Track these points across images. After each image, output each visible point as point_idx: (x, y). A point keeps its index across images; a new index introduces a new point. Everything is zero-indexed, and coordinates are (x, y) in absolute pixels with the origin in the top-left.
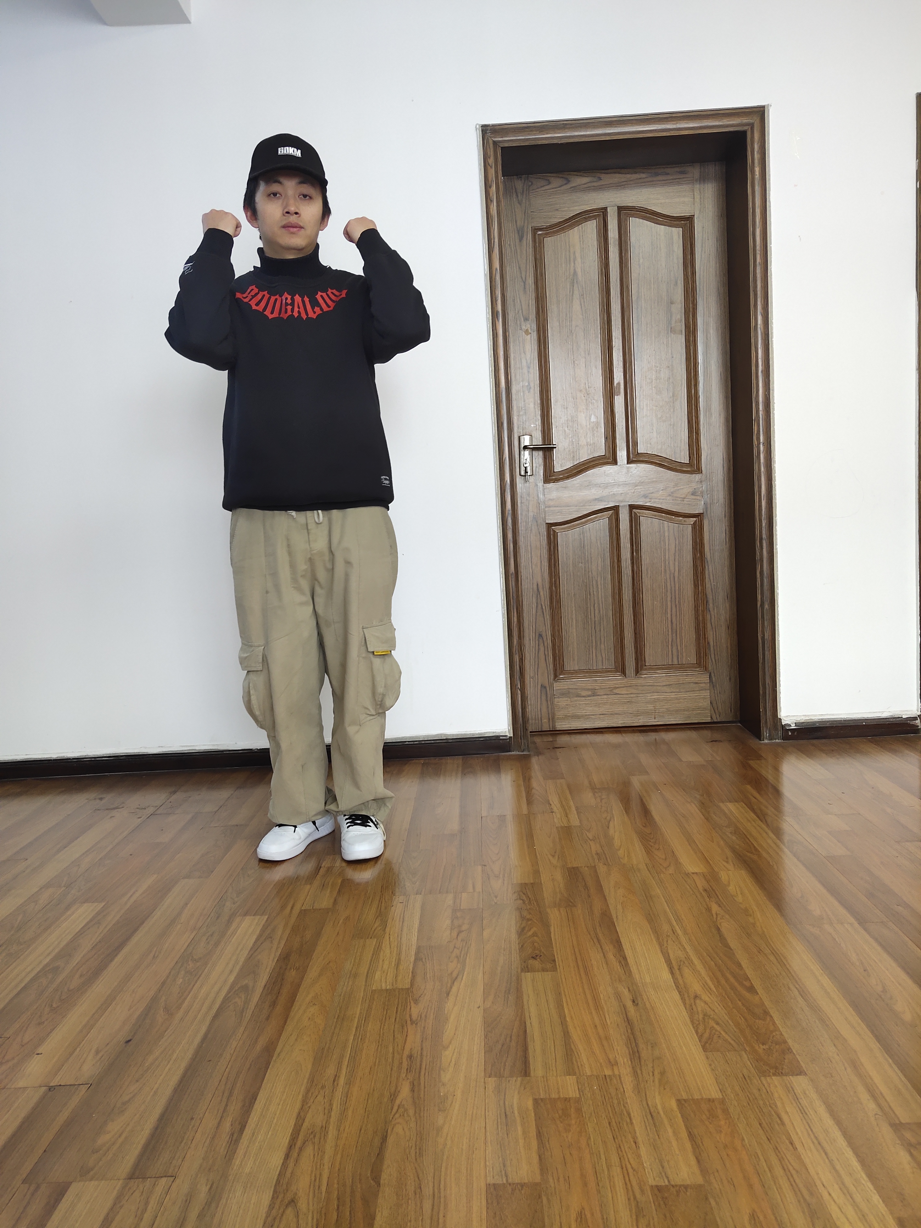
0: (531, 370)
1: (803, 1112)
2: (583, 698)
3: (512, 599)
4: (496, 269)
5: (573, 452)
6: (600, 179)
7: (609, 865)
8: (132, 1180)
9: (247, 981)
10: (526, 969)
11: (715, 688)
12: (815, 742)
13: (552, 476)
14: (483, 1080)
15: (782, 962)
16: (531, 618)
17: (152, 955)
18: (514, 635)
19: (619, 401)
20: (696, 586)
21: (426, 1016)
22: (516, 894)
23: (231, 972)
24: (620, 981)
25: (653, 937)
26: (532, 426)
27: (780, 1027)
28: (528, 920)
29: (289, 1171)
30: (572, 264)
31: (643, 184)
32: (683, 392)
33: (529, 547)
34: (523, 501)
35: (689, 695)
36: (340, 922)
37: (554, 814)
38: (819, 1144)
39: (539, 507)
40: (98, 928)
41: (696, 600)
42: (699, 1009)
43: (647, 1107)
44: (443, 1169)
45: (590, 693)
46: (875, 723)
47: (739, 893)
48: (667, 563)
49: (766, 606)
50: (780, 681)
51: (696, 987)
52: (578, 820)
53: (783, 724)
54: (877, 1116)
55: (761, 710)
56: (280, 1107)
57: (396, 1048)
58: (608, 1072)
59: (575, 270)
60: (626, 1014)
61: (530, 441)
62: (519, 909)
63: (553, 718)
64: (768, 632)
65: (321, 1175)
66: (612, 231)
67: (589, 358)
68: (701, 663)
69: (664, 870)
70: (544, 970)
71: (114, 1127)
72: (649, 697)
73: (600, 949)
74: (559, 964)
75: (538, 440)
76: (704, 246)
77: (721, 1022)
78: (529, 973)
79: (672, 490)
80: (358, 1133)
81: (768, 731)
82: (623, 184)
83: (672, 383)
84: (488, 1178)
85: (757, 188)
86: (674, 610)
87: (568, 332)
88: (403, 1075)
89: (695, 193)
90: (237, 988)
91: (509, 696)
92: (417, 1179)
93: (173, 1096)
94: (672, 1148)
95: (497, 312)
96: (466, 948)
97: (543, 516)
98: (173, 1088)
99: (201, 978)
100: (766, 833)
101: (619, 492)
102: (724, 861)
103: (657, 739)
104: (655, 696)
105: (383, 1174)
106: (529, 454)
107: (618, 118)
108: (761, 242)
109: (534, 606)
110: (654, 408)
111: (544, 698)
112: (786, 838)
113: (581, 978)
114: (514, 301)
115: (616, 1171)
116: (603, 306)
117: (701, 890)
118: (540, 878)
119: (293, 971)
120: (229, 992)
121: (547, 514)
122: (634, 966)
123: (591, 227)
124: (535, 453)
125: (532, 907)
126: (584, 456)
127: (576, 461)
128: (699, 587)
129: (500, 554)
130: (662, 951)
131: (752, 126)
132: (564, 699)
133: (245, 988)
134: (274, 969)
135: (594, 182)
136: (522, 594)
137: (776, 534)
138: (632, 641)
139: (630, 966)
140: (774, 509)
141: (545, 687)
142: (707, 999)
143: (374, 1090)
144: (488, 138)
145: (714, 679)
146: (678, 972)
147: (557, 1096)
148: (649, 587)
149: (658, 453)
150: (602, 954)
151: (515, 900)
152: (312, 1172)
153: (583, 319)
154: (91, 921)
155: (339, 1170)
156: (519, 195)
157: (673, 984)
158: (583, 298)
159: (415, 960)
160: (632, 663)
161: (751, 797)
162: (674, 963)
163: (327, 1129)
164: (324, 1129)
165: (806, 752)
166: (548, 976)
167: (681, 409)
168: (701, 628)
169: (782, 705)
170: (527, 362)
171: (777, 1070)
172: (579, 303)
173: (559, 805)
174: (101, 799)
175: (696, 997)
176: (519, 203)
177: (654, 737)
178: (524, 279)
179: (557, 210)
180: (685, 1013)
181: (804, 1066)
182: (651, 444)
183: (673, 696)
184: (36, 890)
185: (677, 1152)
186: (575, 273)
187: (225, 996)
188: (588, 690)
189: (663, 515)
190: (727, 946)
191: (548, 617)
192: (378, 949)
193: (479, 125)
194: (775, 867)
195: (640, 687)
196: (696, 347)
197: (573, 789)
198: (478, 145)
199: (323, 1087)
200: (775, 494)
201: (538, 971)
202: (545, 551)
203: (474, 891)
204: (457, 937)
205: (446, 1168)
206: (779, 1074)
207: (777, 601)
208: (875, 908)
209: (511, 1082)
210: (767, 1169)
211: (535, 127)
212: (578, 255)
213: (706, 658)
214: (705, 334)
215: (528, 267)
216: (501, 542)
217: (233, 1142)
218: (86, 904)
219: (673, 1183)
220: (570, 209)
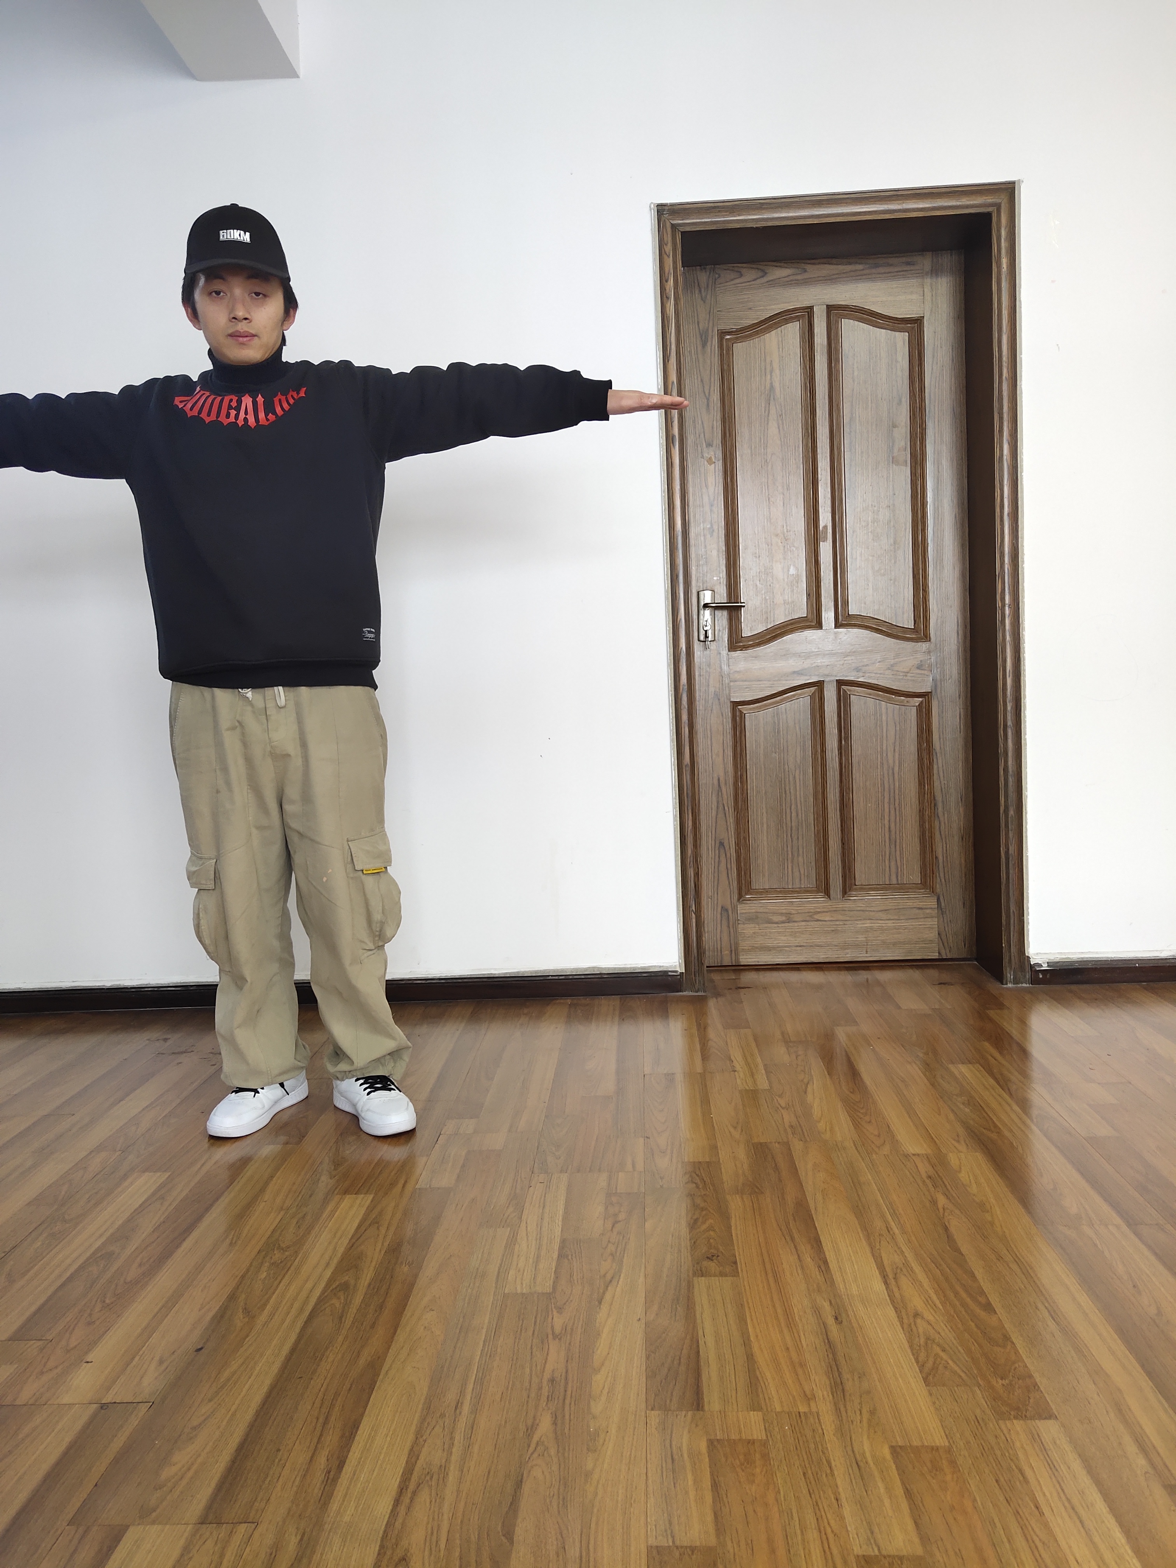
0: (715, 509)
1: (1052, 1467)
2: (776, 925)
3: (686, 798)
4: (673, 383)
5: (766, 613)
6: (805, 271)
7: (806, 1141)
8: (204, 1526)
9: (347, 1278)
10: (701, 1273)
11: (944, 915)
12: (1073, 987)
13: (740, 642)
14: (643, 1414)
15: (1028, 1272)
16: (710, 821)
17: (228, 1241)
18: (689, 842)
19: (826, 549)
20: (921, 784)
21: (572, 1329)
22: (687, 1176)
23: (328, 1264)
24: (819, 1290)
25: (861, 1235)
26: (715, 578)
27: (1024, 1357)
28: (702, 1209)
29: (400, 1520)
30: (769, 377)
31: (859, 277)
32: (907, 538)
33: (709, 732)
34: (702, 674)
35: (911, 924)
36: (465, 1205)
37: (736, 1073)
38: (1073, 1509)
39: (722, 681)
40: (162, 1204)
41: (921, 802)
42: (921, 1330)
43: (852, 1455)
44: (593, 1526)
45: (784, 918)
46: (1152, 965)
47: (973, 1181)
48: (885, 755)
49: (1011, 812)
50: (1028, 908)
51: (917, 1303)
52: (767, 1081)
53: (1032, 963)
54: (1147, 1475)
55: (1004, 945)
56: (388, 1439)
57: (534, 1368)
58: (803, 1409)
59: (771, 384)
60: (827, 1334)
61: (712, 597)
62: (691, 1196)
63: (736, 949)
64: (1013, 845)
65: (439, 1526)
66: (819, 335)
67: (788, 494)
68: (927, 882)
69: (876, 1150)
70: (722, 1274)
71: (181, 1458)
72: (860, 925)
73: (794, 1250)
74: (741, 1268)
75: (722, 597)
76: (936, 354)
77: (946, 1346)
78: (703, 1278)
79: (892, 662)
80: (486, 1475)
81: (1012, 973)
82: (834, 277)
83: (894, 526)
84: (650, 1539)
85: (1005, 285)
86: (892, 812)
87: (762, 461)
88: (543, 1404)
89: (925, 290)
90: (334, 1286)
91: (680, 920)
92: (560, 1537)
93: (255, 1421)
94: (884, 1508)
95: (673, 436)
96: (624, 1244)
97: (727, 692)
98: (255, 1411)
99: (290, 1272)
100: (1009, 1105)
101: (825, 664)
102: (954, 1140)
103: (869, 980)
104: (868, 924)
105: (517, 1528)
106: (711, 615)
107: (831, 196)
108: (1008, 351)
109: (714, 806)
110: (871, 558)
111: (725, 922)
112: (1035, 1112)
113: (769, 1285)
114: (694, 422)
115: (812, 1535)
116: (807, 429)
117: (924, 1175)
118: (718, 1156)
119: (405, 1266)
120: (324, 1291)
121: (732, 691)
122: (837, 1272)
123: (793, 331)
124: (718, 613)
125: (708, 1193)
126: (780, 618)
127: (771, 623)
128: (924, 786)
129: (672, 740)
130: (873, 1256)
131: (998, 206)
132: (753, 925)
133: (345, 1287)
134: (381, 1263)
135: (797, 274)
136: (699, 790)
137: (1024, 720)
138: (839, 854)
139: (833, 1273)
140: (1022, 688)
141: (727, 910)
142: (931, 1318)
143: (506, 1422)
144: (665, 220)
145: (943, 904)
146: (893, 1282)
147: (738, 1437)
148: (861, 784)
149: (874, 615)
150: (797, 1257)
151: (686, 1183)
152: (428, 1523)
153: (781, 445)
154: (153, 1194)
155: (462, 1522)
156: (703, 290)
157: (887, 1298)
158: (782, 420)
159: (558, 1257)
160: (838, 881)
161: (990, 1058)
162: (888, 1269)
163: (447, 1469)
164: (444, 1469)
165: (1060, 1000)
166: (727, 1282)
167: (905, 560)
168: (927, 838)
169: (1030, 939)
170: (709, 499)
171: (1019, 1411)
172: (776, 426)
173: (743, 1062)
174: (165, 1040)
175: (916, 1315)
176: (702, 299)
177: (865, 977)
178: (707, 395)
179: (750, 309)
180: (902, 1336)
181: (1053, 1407)
182: (865, 604)
183: (890, 924)
184: (84, 1154)
185: (890, 1513)
186: (772, 386)
187: (320, 1296)
188: (782, 914)
189: (880, 693)
190: (957, 1250)
191: (731, 820)
192: (512, 1242)
193: (654, 204)
194: (1020, 1150)
195: (847, 913)
196: (925, 483)
197: (761, 1041)
198: (652, 230)
199: (442, 1416)
200: (1024, 670)
201: (715, 1276)
202: (728, 736)
203: (634, 1170)
204: (612, 1230)
205: (597, 1524)
206: (1022, 1417)
207: (1026, 807)
208: (1149, 1206)
209: (679, 1417)
210: (1005, 1540)
211: (723, 207)
212: (776, 365)
213: (933, 877)
214: (936, 466)
215: (712, 379)
216: (673, 724)
217: (329, 1481)
218: (147, 1174)
219: (884, 1552)
220: (767, 308)
